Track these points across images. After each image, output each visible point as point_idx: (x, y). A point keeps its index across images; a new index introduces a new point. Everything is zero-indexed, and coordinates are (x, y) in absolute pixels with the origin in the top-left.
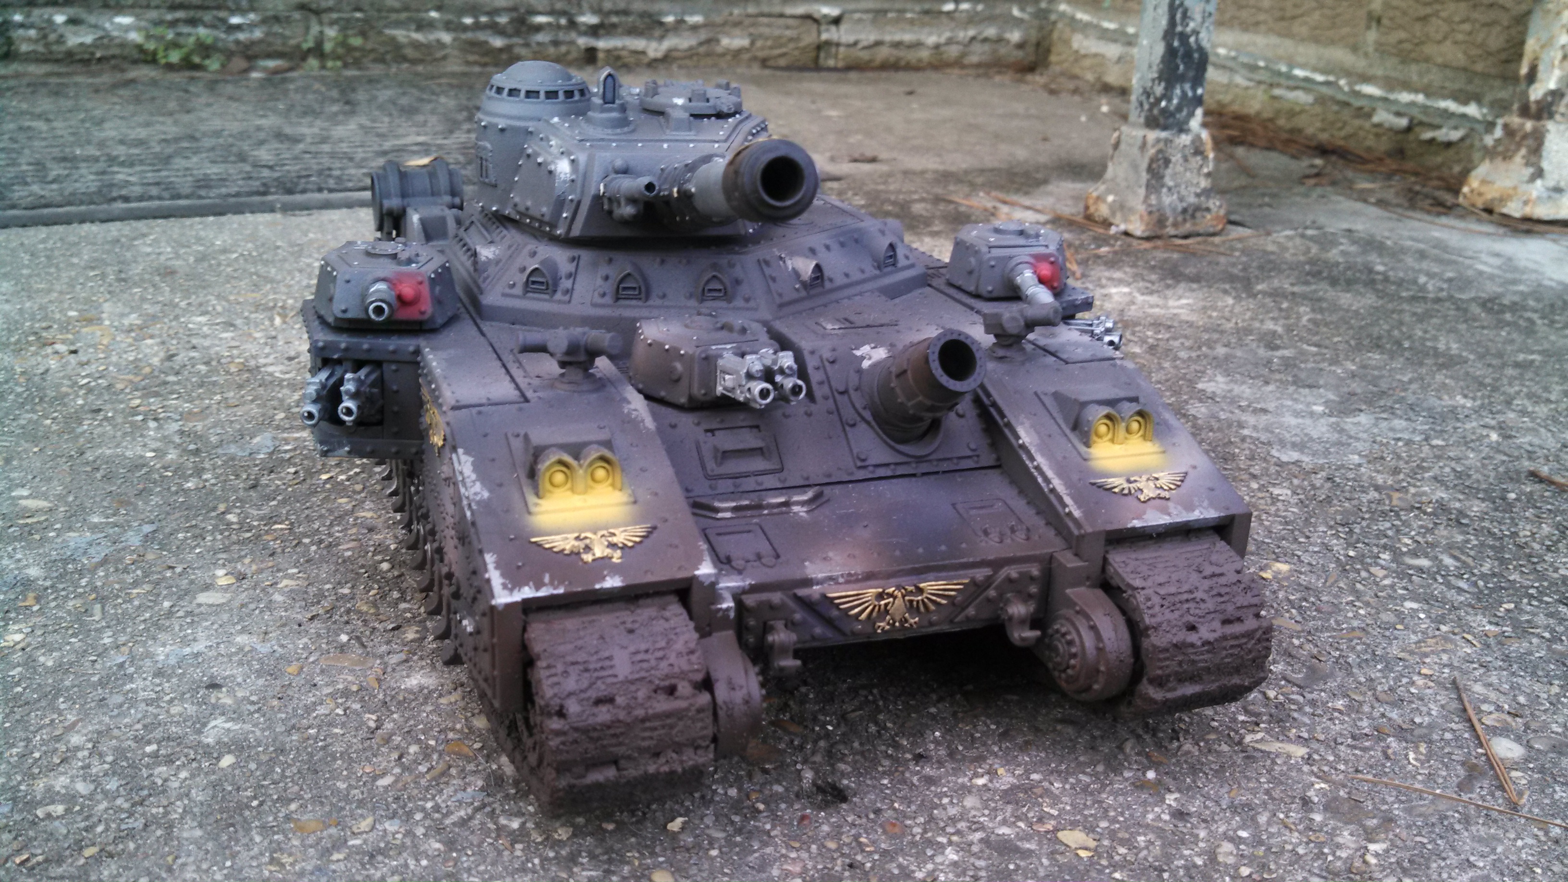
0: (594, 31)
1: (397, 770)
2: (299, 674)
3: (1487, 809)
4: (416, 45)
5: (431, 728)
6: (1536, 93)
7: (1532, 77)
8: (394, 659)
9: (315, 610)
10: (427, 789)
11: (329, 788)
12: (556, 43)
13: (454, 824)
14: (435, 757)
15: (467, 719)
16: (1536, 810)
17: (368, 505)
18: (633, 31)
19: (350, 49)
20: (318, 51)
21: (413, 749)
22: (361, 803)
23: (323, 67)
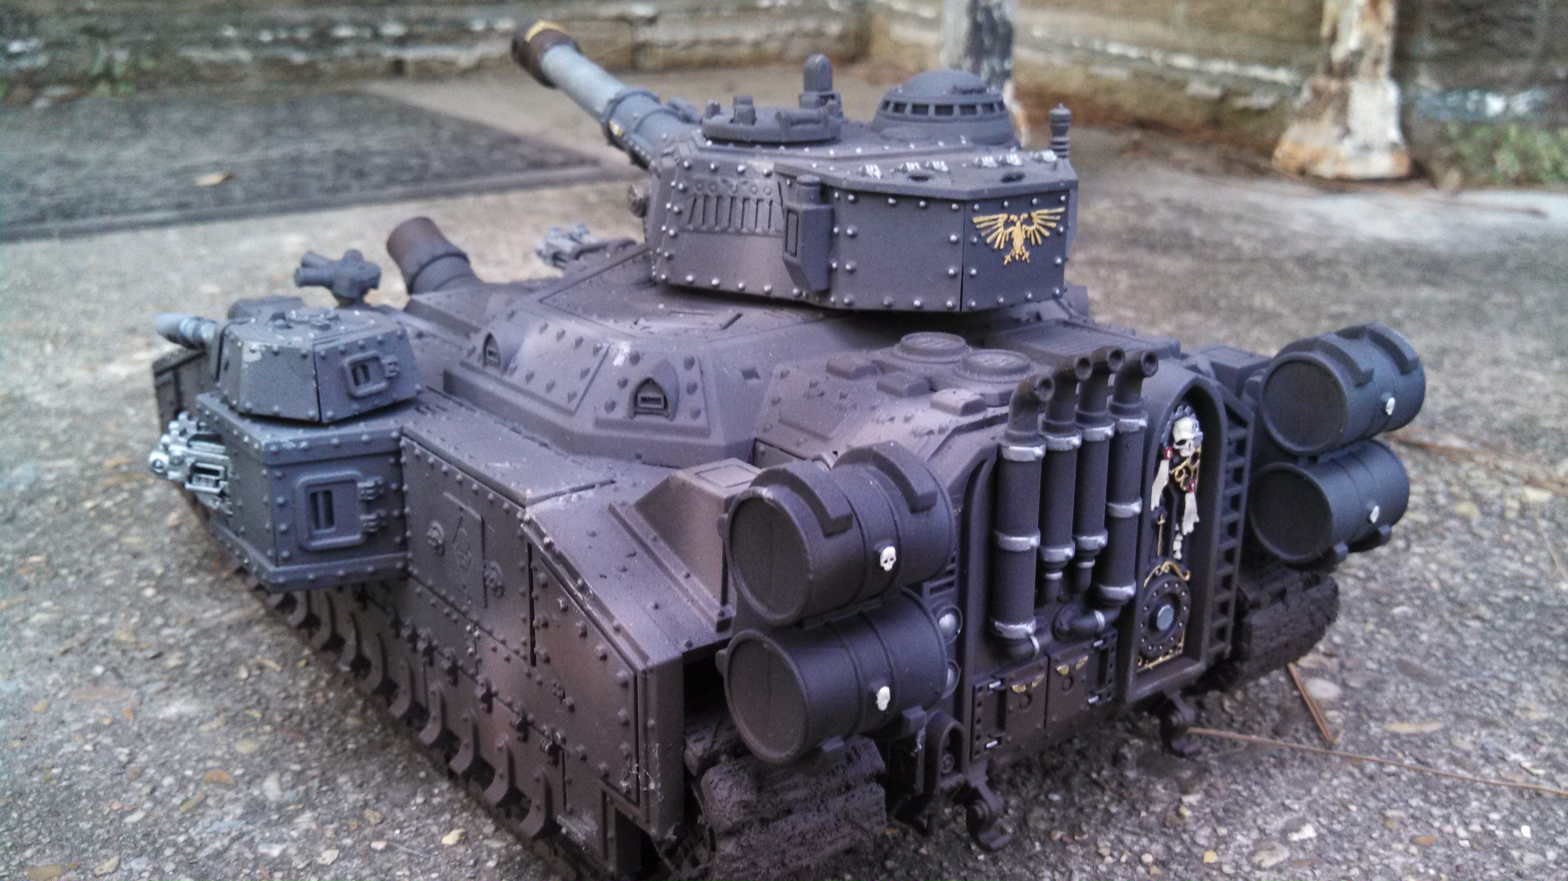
0: (401, 41)
1: (148, 805)
2: (45, 712)
3: (1303, 751)
4: (212, 65)
5: (189, 758)
6: (1339, 53)
7: (1333, 38)
8: (153, 688)
9: (68, 644)
10: (180, 822)
11: (71, 829)
12: (361, 56)
13: (208, 857)
14: (191, 787)
15: (229, 745)
16: (1351, 748)
17: (135, 530)
18: (442, 40)
19: (142, 73)
20: (108, 75)
21: (168, 781)
22: (106, 843)
23: (114, 93)
